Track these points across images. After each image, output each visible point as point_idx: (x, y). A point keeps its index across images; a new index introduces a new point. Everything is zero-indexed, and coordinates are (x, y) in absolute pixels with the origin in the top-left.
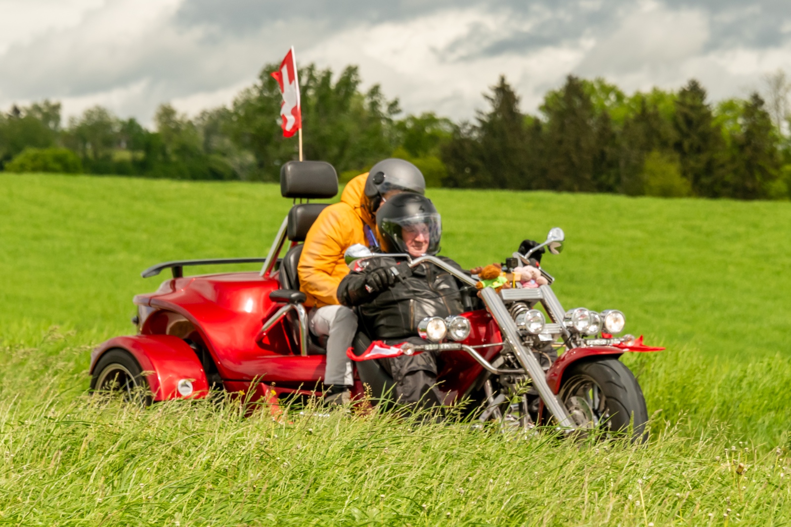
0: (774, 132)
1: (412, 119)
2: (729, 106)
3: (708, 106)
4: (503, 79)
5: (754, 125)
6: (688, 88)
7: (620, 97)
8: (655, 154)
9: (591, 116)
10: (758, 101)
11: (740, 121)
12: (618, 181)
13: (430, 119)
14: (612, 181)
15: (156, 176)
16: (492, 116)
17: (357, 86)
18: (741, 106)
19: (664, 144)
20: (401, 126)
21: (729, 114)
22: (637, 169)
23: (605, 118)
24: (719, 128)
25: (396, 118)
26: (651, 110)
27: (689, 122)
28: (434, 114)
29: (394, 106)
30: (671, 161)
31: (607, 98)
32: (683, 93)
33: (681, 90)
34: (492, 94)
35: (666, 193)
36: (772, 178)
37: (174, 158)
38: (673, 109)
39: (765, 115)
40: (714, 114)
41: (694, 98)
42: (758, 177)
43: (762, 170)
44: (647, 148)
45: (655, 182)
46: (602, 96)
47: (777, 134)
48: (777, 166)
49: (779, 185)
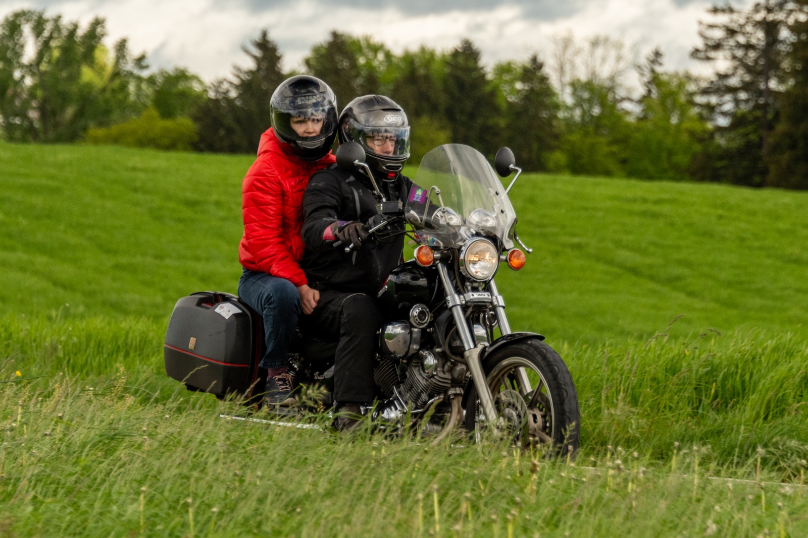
0: (555, 99)
1: (162, 73)
2: (504, 69)
3: (482, 68)
4: (265, 34)
5: (532, 90)
6: (461, 48)
7: (388, 55)
9: (356, 77)
10: (536, 65)
11: (519, 86)
13: (182, 76)
17: (102, 39)
18: (519, 71)
19: (434, 109)
20: (151, 80)
21: (507, 77)
24: (493, 94)
25: (145, 74)
26: (422, 72)
27: (461, 85)
28: (187, 71)
29: (140, 61)
30: (441, 128)
31: (376, 56)
32: (456, 54)
33: (453, 50)
36: (551, 149)
38: (447, 70)
39: (544, 79)
40: (490, 77)
41: (466, 59)
42: (535, 146)
43: (540, 140)
46: (370, 55)
48: (556, 137)
49: (558, 157)
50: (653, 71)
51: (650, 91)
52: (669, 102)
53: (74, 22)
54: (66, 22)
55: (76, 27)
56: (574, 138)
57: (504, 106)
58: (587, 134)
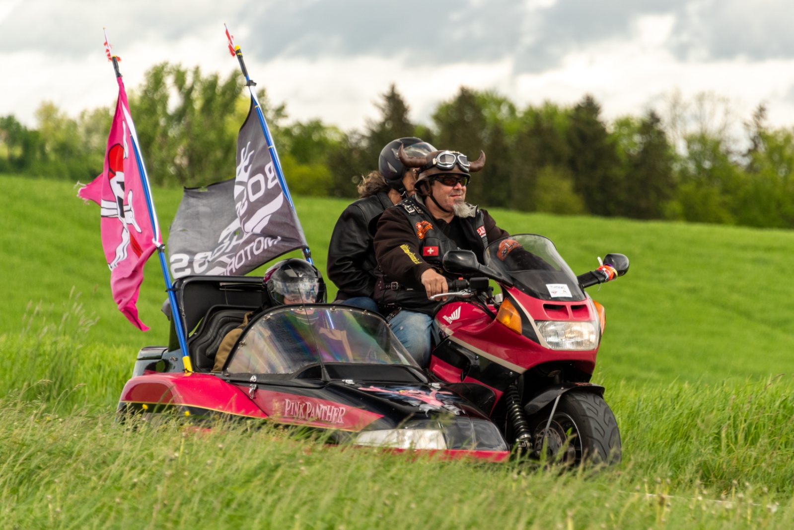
0: (670, 151)
1: (299, 125)
2: (624, 124)
3: (602, 122)
4: (393, 88)
5: (650, 143)
6: (583, 104)
7: (512, 109)
8: (548, 169)
9: (483, 128)
10: (655, 118)
11: (637, 138)
12: (510, 196)
13: (316, 126)
14: (502, 196)
15: (35, 175)
16: (382, 125)
18: (637, 125)
19: (557, 160)
20: (287, 132)
21: (625, 131)
22: (530, 185)
23: (498, 132)
24: (614, 145)
25: (283, 123)
26: (545, 125)
27: (583, 137)
28: (321, 121)
29: (280, 112)
30: (564, 177)
31: (499, 109)
32: (578, 109)
33: (576, 105)
34: (382, 102)
35: (559, 210)
36: (667, 198)
37: (52, 157)
38: (567, 123)
39: (661, 134)
40: (609, 130)
41: (587, 113)
42: (653, 196)
43: (657, 190)
44: (541, 163)
45: (548, 198)
46: (494, 108)
47: (673, 154)
48: (673, 186)
49: (674, 206)
50: (758, 126)
51: (756, 146)
52: (776, 157)
53: (214, 73)
54: (205, 74)
55: (216, 78)
56: (687, 188)
57: (623, 159)
58: (699, 184)
